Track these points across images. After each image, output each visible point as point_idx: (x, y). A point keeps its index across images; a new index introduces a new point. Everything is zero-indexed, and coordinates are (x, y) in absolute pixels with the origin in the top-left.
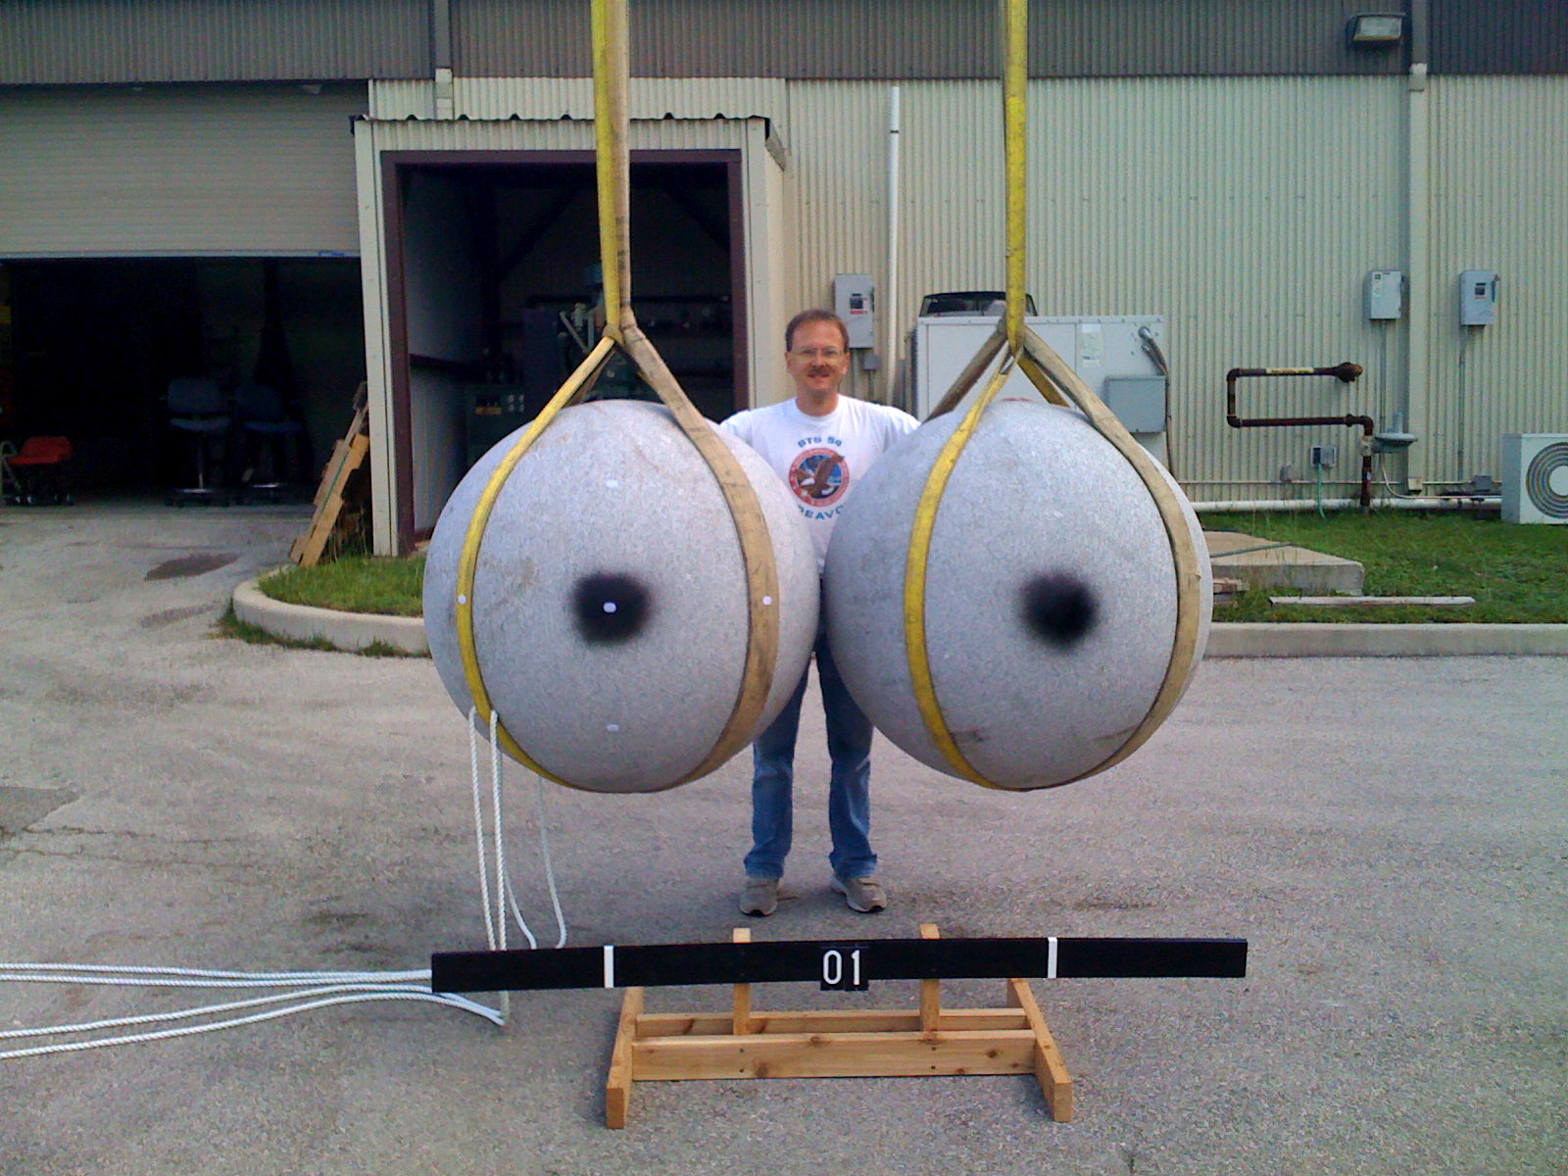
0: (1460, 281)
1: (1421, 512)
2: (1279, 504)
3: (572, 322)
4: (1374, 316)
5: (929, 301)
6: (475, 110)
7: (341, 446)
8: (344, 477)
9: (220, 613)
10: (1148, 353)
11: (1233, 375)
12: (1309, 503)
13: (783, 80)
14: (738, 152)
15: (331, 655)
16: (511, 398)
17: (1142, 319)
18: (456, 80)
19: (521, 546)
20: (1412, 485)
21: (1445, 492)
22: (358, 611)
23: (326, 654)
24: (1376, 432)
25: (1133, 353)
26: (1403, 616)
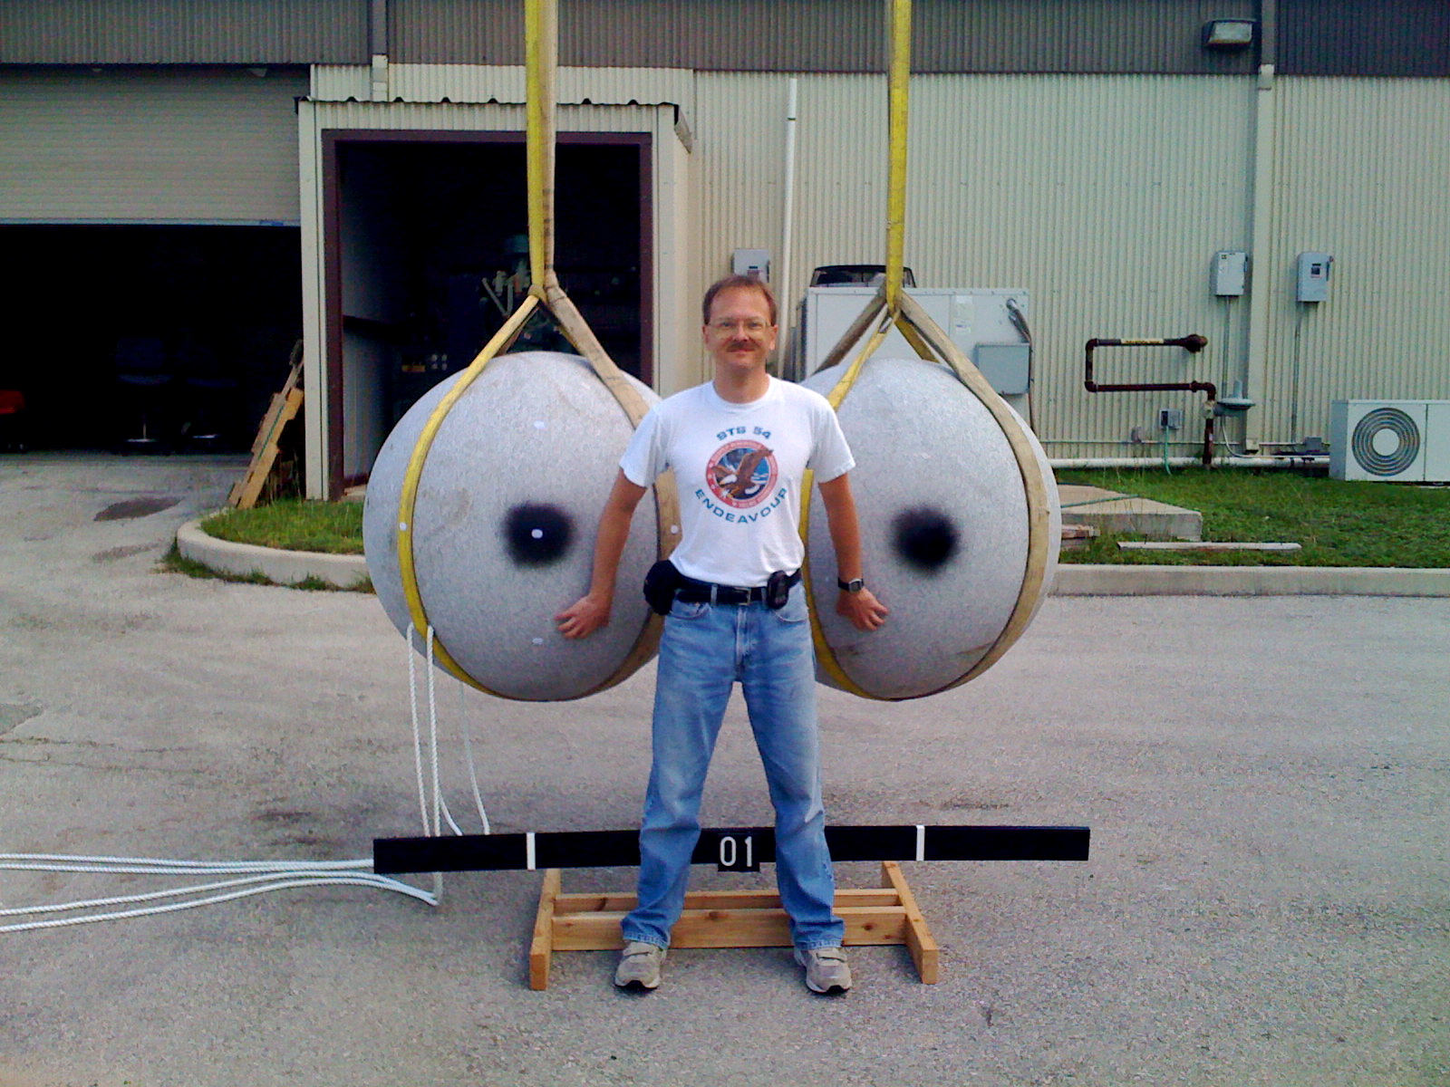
0: (1298, 262)
1: (1257, 470)
2: (1130, 462)
3: (493, 288)
4: (1219, 293)
5: (818, 273)
6: (408, 91)
7: (278, 399)
8: (280, 427)
9: (165, 550)
10: (1014, 322)
11: (1091, 345)
12: (1157, 461)
13: (691, 71)
14: (649, 135)
15: (269, 588)
16: (435, 357)
17: (1010, 291)
18: (391, 65)
19: (457, 479)
20: (1250, 446)
21: (1279, 452)
22: (293, 548)
23: (264, 588)
24: (1219, 398)
25: (1001, 323)
26: (1237, 559)
